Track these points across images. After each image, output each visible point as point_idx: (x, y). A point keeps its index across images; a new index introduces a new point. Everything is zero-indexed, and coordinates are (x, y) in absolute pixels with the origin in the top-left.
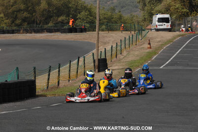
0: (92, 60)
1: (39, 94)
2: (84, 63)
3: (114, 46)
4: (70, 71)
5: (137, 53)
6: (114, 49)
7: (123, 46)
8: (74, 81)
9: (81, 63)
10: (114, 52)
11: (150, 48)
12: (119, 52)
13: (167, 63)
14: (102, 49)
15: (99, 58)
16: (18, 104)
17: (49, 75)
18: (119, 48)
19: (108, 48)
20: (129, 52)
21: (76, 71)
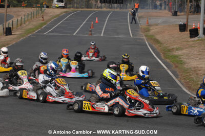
11: (43, 20)
20: (30, 22)
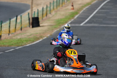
0: (28, 19)
2: (21, 21)
3: (45, 7)
4: (10, 26)
5: (62, 13)
6: (45, 10)
7: (52, 7)
8: (13, 35)
9: (19, 21)
10: (45, 12)
11: (73, 9)
12: (48, 12)
13: (86, 21)
14: (35, 9)
15: (33, 17)
18: (48, 9)
19: (40, 9)
20: (56, 12)
21: (14, 27)
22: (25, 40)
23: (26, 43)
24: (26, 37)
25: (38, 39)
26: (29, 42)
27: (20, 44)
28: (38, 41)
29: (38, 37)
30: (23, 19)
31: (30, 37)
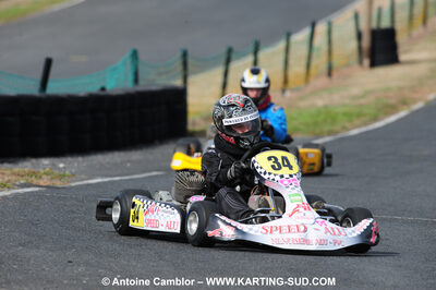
0: (353, 34)
1: (198, 128)
2: (330, 42)
4: (286, 62)
15: (374, 26)
16: (136, 156)
17: (226, 74)
21: (303, 63)
22: (345, 114)
23: (347, 125)
24: (347, 101)
25: (392, 109)
26: (357, 122)
27: (327, 128)
28: (393, 118)
29: (393, 101)
30: (335, 35)
31: (363, 101)
